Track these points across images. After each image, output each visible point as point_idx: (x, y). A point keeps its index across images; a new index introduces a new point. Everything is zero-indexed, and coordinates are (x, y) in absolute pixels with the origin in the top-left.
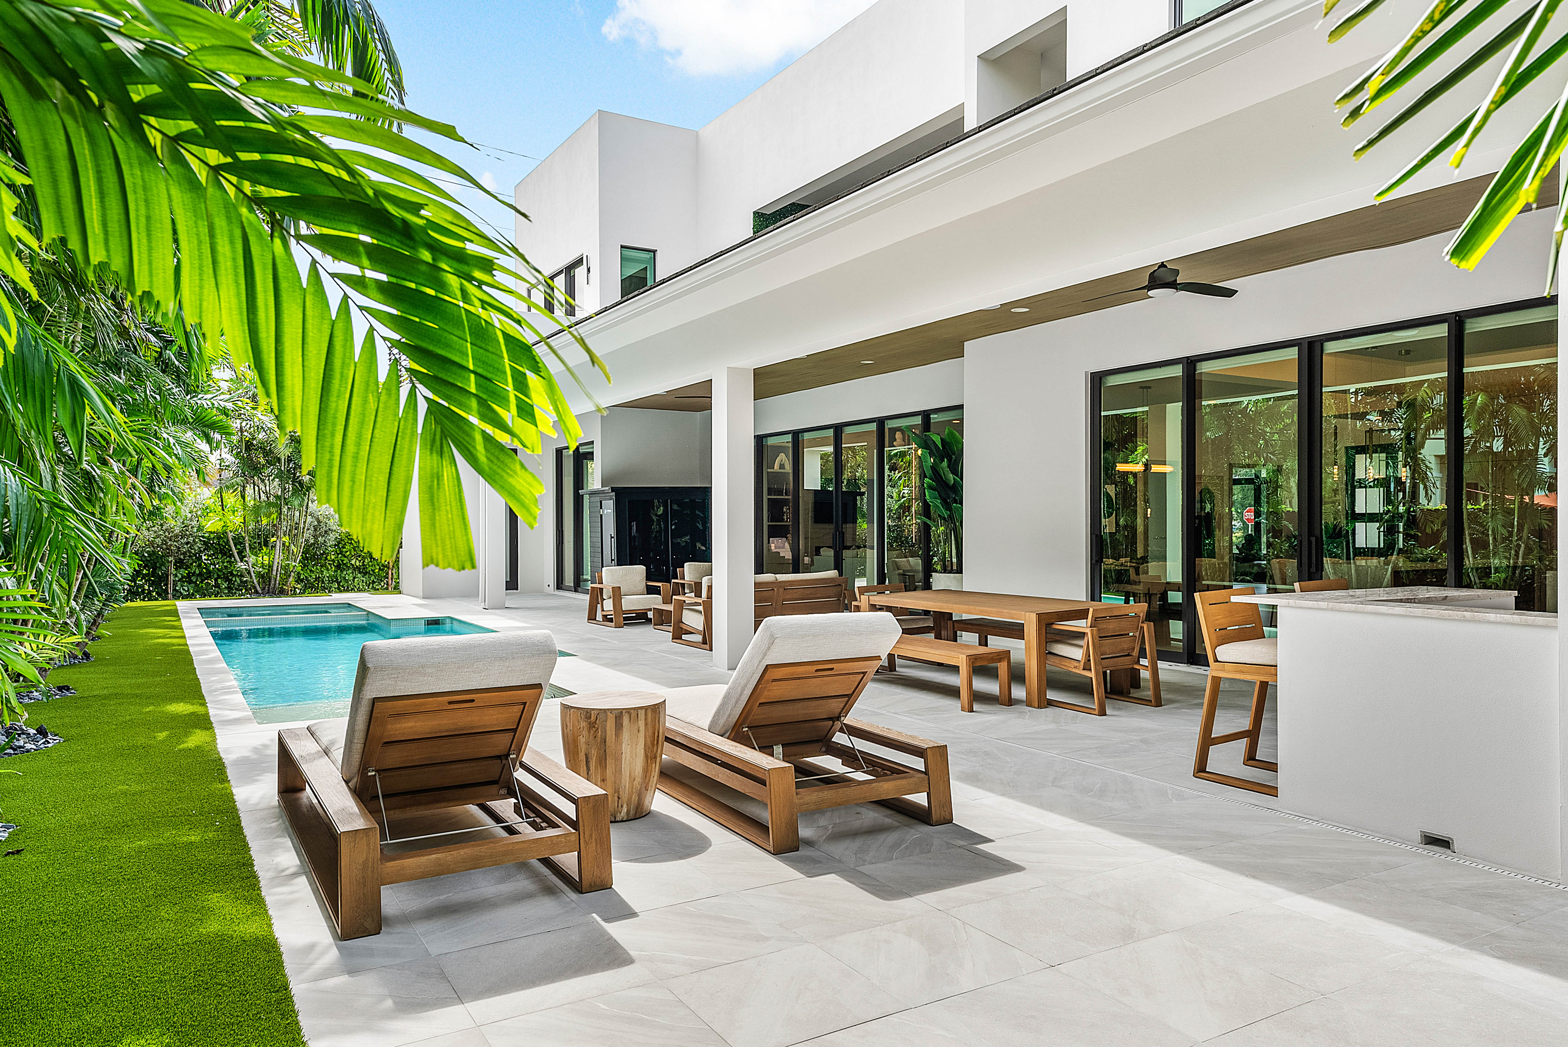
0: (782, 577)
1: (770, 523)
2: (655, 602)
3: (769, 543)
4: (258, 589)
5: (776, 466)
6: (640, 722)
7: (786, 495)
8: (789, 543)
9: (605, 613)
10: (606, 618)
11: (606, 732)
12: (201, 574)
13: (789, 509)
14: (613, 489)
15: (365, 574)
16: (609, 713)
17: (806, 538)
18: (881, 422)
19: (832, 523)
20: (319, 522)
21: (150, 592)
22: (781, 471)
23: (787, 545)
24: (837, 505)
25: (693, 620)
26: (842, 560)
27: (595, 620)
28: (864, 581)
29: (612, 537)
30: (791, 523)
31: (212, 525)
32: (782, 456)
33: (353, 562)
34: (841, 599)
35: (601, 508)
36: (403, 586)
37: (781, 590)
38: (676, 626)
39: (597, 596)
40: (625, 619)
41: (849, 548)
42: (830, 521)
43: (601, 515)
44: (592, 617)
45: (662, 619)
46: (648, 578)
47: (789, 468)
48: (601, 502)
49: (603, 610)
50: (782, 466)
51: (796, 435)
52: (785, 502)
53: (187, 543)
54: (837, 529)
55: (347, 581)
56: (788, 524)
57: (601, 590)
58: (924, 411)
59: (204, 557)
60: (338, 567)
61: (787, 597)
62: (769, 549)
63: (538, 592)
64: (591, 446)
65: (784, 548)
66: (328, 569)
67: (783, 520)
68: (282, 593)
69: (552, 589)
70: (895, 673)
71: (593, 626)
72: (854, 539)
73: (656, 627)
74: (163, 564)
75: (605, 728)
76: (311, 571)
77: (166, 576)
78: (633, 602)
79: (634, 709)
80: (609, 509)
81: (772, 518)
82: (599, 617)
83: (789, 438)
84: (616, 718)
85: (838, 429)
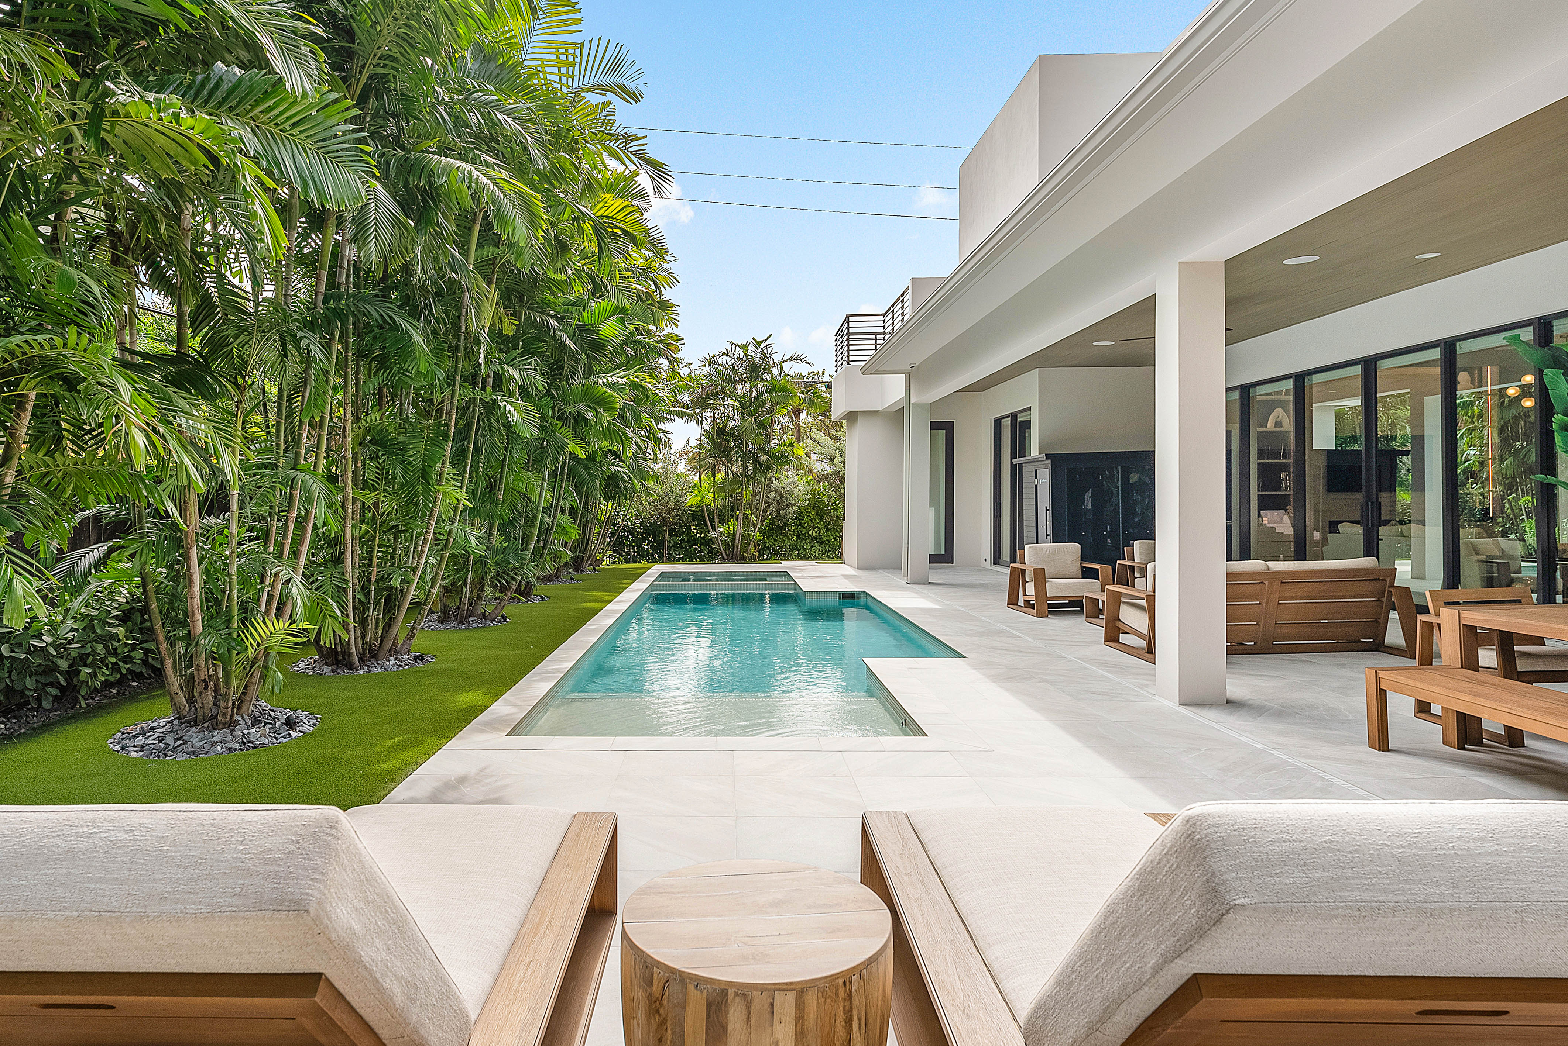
0: (1277, 566)
1: (1261, 493)
2: (1089, 589)
3: (1259, 515)
4: (724, 555)
5: (1270, 425)
6: (778, 1027)
7: (1285, 457)
8: (1290, 517)
9: (1027, 598)
10: (1028, 603)
11: (682, 1035)
12: (688, 541)
13: (1289, 475)
14: (1048, 456)
15: (822, 543)
16: (691, 987)
17: (1316, 511)
18: (1449, 346)
19: (1359, 490)
20: (782, 497)
21: (652, 555)
22: (1278, 429)
23: (1286, 517)
24: (1368, 469)
25: (1132, 617)
26: (1378, 539)
27: (1017, 604)
28: (1408, 565)
29: (1047, 510)
30: (1292, 493)
31: (691, 500)
32: (1279, 411)
33: (810, 533)
34: (1384, 600)
35: (1036, 478)
36: (845, 556)
37: (1277, 584)
38: (1111, 625)
39: (1018, 577)
40: (1050, 606)
41: (1386, 523)
42: (1357, 489)
43: (1036, 486)
44: (1013, 601)
45: (1094, 611)
46: (1083, 558)
47: (1289, 425)
48: (1036, 471)
49: (1025, 594)
50: (1278, 424)
51: (1300, 379)
52: (1284, 467)
53: (677, 515)
54: (1368, 497)
55: (805, 549)
56: (1287, 493)
57: (1023, 571)
58: (1540, 318)
59: (693, 527)
60: (798, 536)
61: (1287, 594)
62: (1260, 525)
63: (974, 566)
64: (1028, 413)
65: (1281, 521)
66: (789, 539)
67: (1279, 489)
68: (742, 559)
69: (988, 564)
70: (1521, 750)
71: (1013, 613)
72: (1393, 511)
73: (1089, 620)
74: (660, 533)
75: (682, 1027)
76: (775, 540)
77: (663, 542)
78: (1058, 587)
79: (762, 988)
80: (1044, 480)
81: (1262, 487)
82: (1021, 603)
83: (1289, 384)
84: (709, 1005)
85: (1370, 365)
